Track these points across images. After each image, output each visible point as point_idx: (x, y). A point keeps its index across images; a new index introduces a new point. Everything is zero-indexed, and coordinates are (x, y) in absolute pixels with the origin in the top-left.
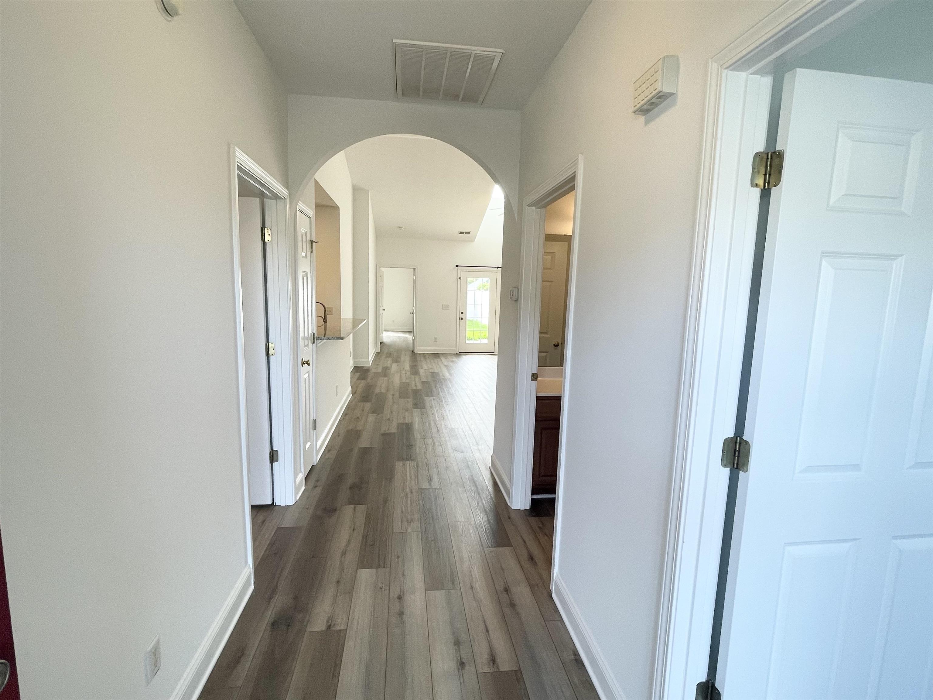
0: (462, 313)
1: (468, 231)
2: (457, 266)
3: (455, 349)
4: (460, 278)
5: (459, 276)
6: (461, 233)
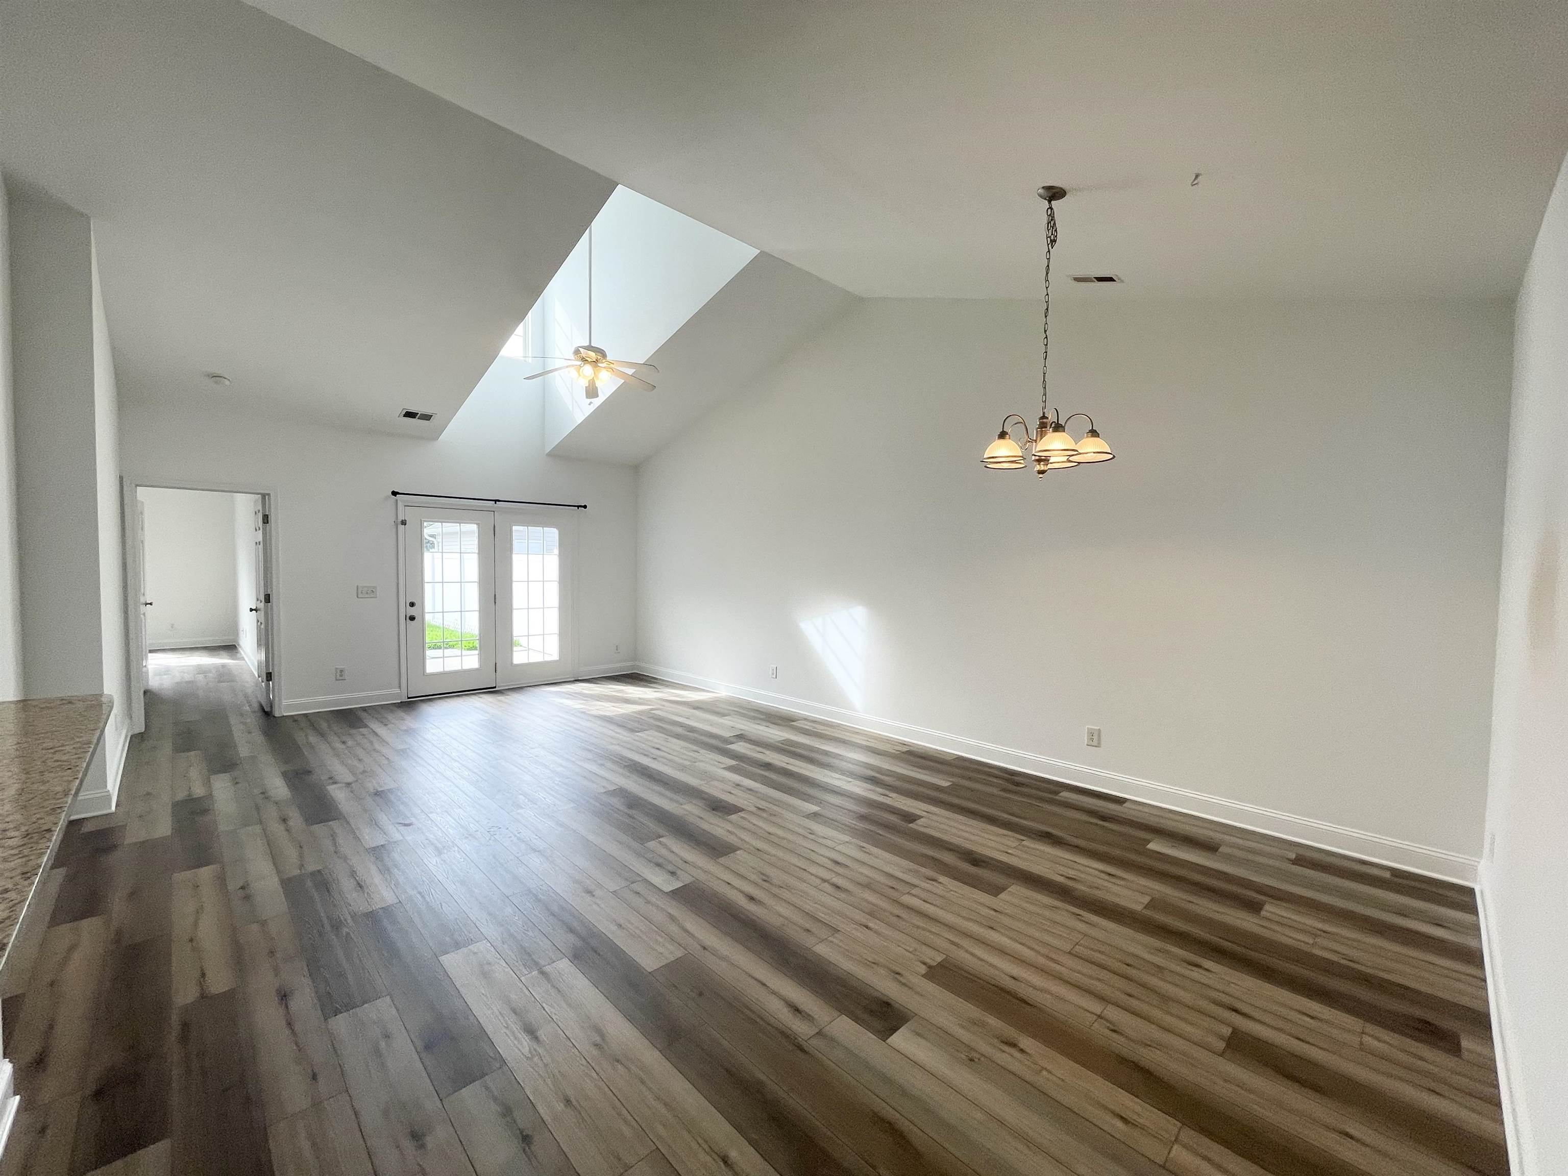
0: (412, 605)
1: (427, 411)
2: (394, 493)
3: (397, 690)
4: (404, 523)
5: (401, 518)
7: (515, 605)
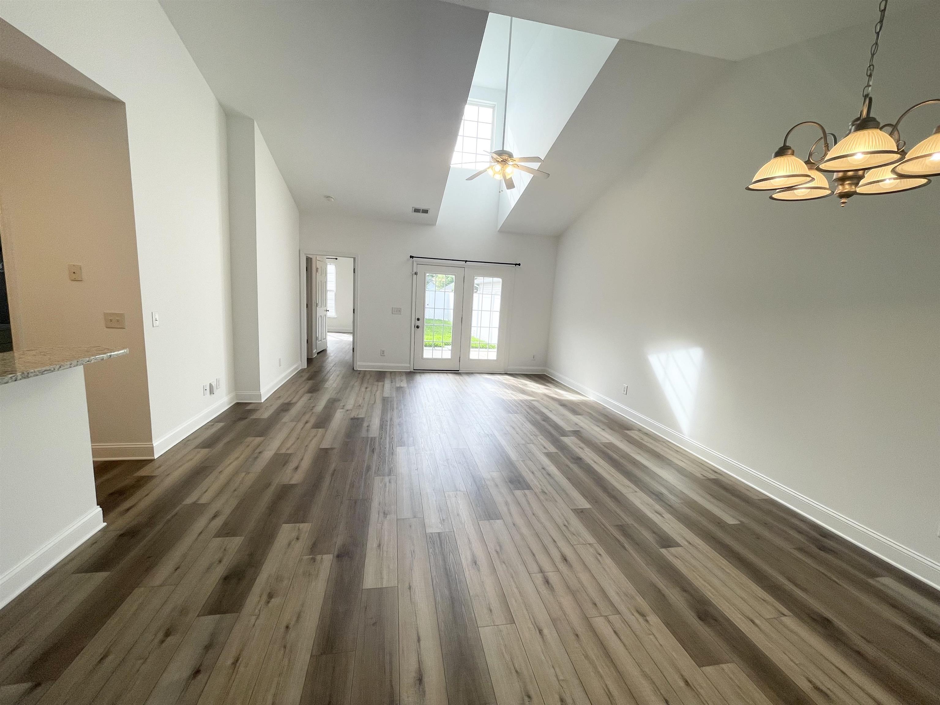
0: (418, 319)
1: (425, 208)
2: (411, 257)
3: (408, 365)
4: (416, 274)
5: (415, 271)
7: (473, 325)
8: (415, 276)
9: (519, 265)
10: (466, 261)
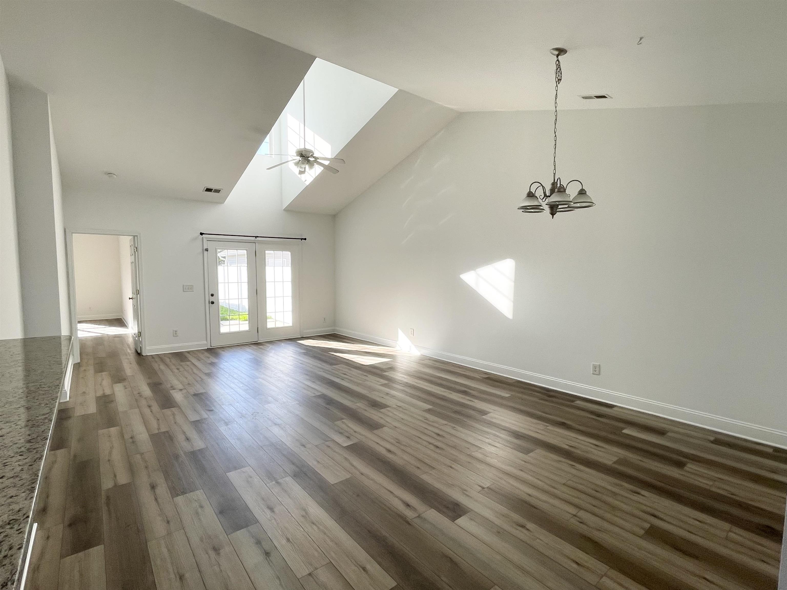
0: (212, 295)
1: (217, 188)
2: (202, 234)
3: (205, 342)
4: (207, 250)
5: (205, 248)
6: (208, 190)
7: (267, 295)
8: (206, 253)
9: (305, 239)
10: (256, 237)
